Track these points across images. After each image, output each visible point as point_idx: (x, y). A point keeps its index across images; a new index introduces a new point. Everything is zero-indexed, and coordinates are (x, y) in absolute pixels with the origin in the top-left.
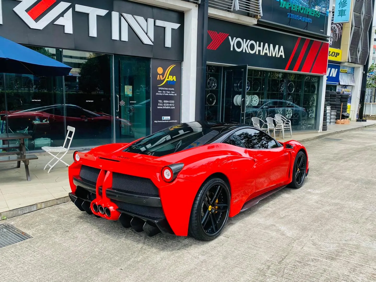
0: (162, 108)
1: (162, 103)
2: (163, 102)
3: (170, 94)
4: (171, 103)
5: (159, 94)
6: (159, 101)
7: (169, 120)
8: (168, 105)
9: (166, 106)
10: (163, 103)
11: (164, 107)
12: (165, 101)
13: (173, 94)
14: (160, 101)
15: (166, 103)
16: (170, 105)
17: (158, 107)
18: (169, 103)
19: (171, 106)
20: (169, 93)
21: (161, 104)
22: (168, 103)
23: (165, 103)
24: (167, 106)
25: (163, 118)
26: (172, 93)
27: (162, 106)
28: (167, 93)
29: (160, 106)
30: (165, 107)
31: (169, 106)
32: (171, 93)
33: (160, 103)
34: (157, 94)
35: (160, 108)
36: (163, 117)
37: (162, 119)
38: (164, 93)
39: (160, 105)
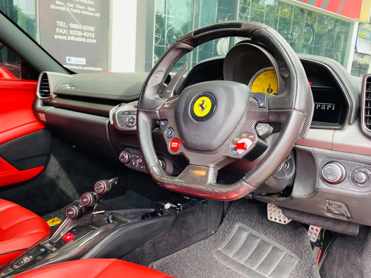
0: (65, 38)
1: (65, 28)
2: (69, 26)
3: (84, 12)
4: (87, 31)
5: (56, 8)
6: (58, 22)
7: (83, 66)
8: (80, 33)
9: (76, 36)
10: (69, 29)
11: (69, 38)
12: (72, 25)
13: (92, 12)
14: (61, 23)
15: (76, 29)
16: (85, 34)
17: (56, 37)
18: (83, 31)
19: (86, 38)
20: (83, 10)
21: (63, 31)
22: (79, 30)
23: (73, 29)
24: (78, 36)
25: (69, 59)
26: (89, 11)
27: (65, 35)
28: (77, 9)
29: (61, 34)
30: (73, 38)
31: (83, 37)
32: (86, 10)
33: (60, 27)
34: (53, 7)
35: (61, 37)
36: (67, 58)
37: (67, 62)
38: (70, 7)
39: (61, 31)
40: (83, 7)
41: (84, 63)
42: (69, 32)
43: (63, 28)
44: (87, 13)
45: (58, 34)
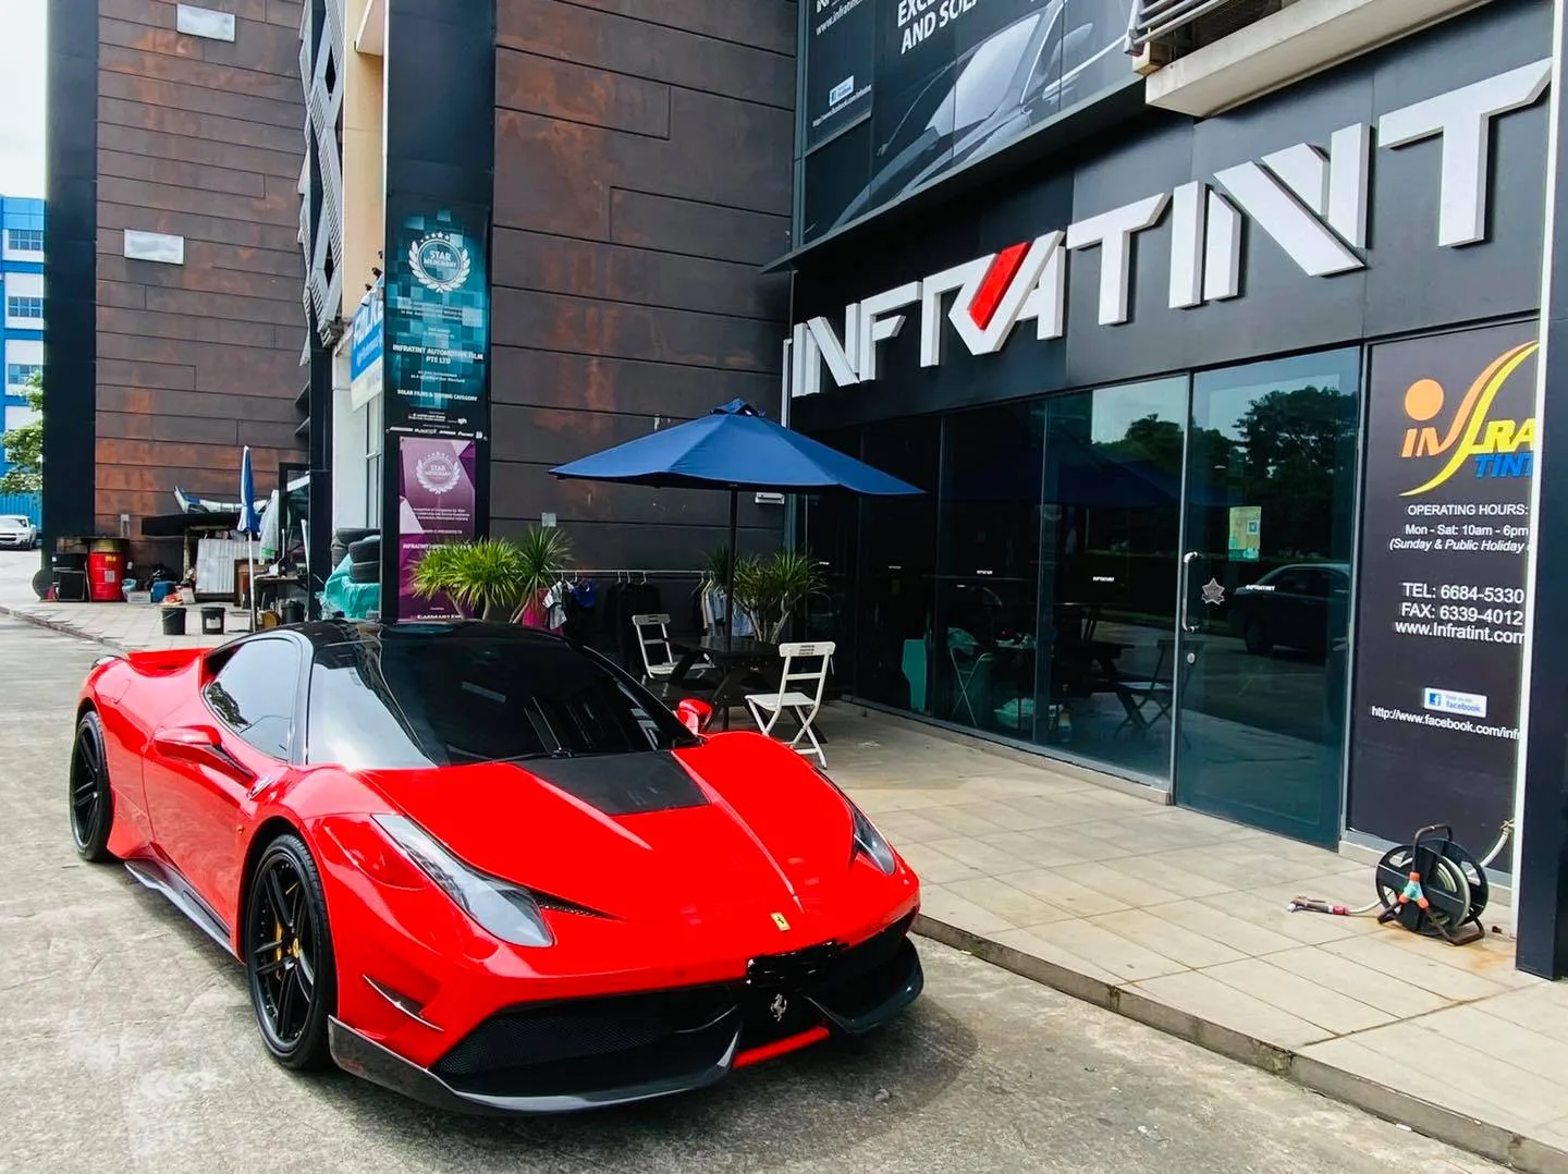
0: (1424, 630)
1: (1426, 601)
2: (1438, 594)
3: (1490, 546)
4: (1494, 606)
5: (1407, 545)
6: (1407, 585)
7: (1475, 721)
8: (1472, 614)
9: (1458, 624)
10: (1438, 602)
11: (1438, 630)
12: (1448, 592)
13: (1517, 540)
14: (1414, 588)
15: (1459, 603)
16: (1488, 616)
17: (1400, 627)
18: (1481, 606)
19: (1493, 627)
20: (1486, 538)
21: (1421, 610)
22: (1469, 603)
23: (1451, 602)
24: (1467, 623)
25: (1432, 696)
26: (1507, 539)
27: (1424, 621)
28: (1467, 538)
29: (1415, 620)
30: (1449, 631)
31: (1480, 624)
32: (1495, 538)
33: (1413, 600)
34: (1397, 544)
35: (1412, 628)
36: (1428, 691)
37: (1427, 705)
38: (1444, 538)
39: (1415, 610)
40: (1489, 530)
41: (1482, 714)
42: (1436, 613)
43: (1420, 601)
44: (1500, 546)
45: (1407, 619)
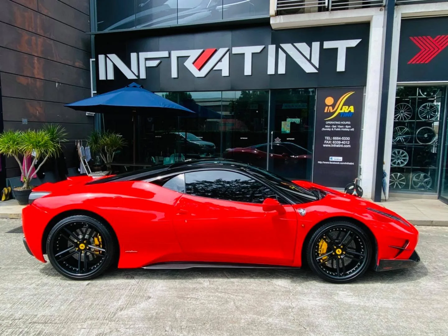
0: (329, 146)
1: (330, 140)
2: (332, 139)
3: (343, 129)
4: (344, 140)
5: (326, 129)
6: (326, 137)
7: (340, 162)
8: (340, 142)
9: (337, 144)
10: (332, 140)
11: (332, 146)
12: (334, 138)
13: (349, 128)
14: (328, 138)
15: (337, 140)
16: (343, 142)
17: (324, 146)
18: (341, 141)
19: (344, 144)
20: (342, 128)
21: (329, 142)
22: (339, 140)
23: (335, 140)
25: (331, 158)
26: (346, 128)
28: (338, 128)
29: (328, 144)
30: (335, 146)
31: (341, 144)
32: (344, 128)
33: (327, 140)
34: (323, 129)
35: (327, 146)
36: (330, 157)
37: (330, 160)
38: (334, 128)
39: (327, 142)
40: (343, 127)
41: (341, 160)
42: (332, 143)
43: (328, 140)
44: (345, 130)
45: (326, 144)
